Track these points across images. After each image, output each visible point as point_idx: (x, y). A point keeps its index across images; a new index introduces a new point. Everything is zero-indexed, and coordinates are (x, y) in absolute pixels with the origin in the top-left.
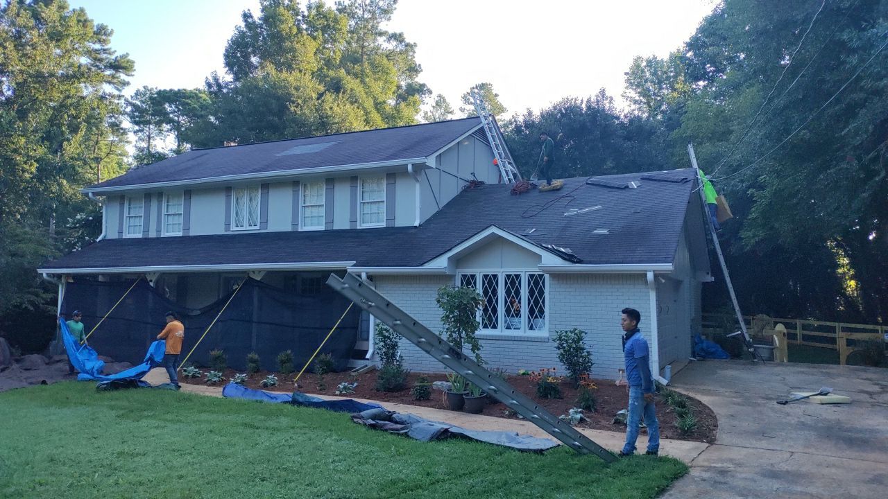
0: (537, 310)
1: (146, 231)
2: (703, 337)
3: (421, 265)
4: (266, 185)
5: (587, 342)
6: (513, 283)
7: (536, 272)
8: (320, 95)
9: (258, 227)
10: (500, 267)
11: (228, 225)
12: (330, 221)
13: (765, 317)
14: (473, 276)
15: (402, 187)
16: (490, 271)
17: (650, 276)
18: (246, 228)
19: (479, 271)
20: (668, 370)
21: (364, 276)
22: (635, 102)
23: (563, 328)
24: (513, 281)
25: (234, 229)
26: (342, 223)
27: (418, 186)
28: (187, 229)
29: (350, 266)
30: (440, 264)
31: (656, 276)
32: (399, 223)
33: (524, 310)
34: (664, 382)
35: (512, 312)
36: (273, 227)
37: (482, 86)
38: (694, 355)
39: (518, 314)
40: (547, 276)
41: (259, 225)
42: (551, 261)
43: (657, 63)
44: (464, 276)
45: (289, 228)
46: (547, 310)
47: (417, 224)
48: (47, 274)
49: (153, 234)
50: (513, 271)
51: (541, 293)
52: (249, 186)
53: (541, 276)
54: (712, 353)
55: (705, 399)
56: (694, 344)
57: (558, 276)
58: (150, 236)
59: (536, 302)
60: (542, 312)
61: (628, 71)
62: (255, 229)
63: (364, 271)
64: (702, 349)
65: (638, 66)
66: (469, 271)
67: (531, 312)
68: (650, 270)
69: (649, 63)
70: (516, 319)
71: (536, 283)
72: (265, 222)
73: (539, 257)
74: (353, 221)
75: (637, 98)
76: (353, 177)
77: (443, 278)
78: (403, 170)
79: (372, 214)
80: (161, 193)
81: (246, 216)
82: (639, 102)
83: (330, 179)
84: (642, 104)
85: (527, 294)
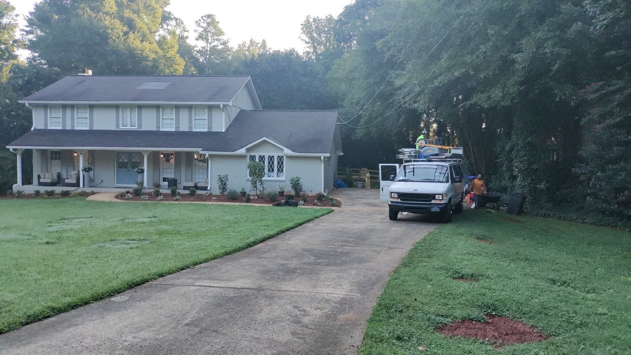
0: (280, 170)
1: (64, 125)
2: (338, 179)
3: (234, 151)
4: (140, 107)
5: (301, 182)
6: (271, 159)
7: (281, 155)
8: (126, 34)
9: (136, 127)
10: (266, 153)
11: (118, 125)
12: (177, 127)
13: (366, 169)
14: (255, 156)
15: (215, 113)
16: (262, 154)
17: (322, 158)
18: (129, 128)
19: (257, 154)
20: (326, 191)
21: (207, 155)
22: (306, 42)
23: (293, 176)
24: (271, 158)
25: (121, 128)
26: (184, 128)
27: (224, 113)
28: (91, 125)
29: (200, 150)
30: (242, 151)
31: (324, 158)
32: (214, 130)
33: (276, 169)
34: (325, 194)
35: (271, 170)
36: (144, 128)
37: (209, 16)
38: (334, 186)
39: (273, 170)
40: (285, 157)
41: (137, 126)
42: (288, 151)
43: (319, 20)
44: (251, 156)
45: (154, 129)
46: (284, 170)
47: (223, 131)
48: (13, 149)
49: (68, 127)
50: (271, 154)
51: (282, 163)
52: (131, 107)
53: (282, 157)
54: (341, 185)
55: (338, 199)
56: (335, 182)
57: (289, 157)
58: (67, 129)
59: (280, 167)
60: (282, 170)
61: (303, 23)
62: (136, 128)
63: (207, 153)
64: (338, 184)
65: (308, 21)
66: (253, 154)
67: (278, 170)
68: (323, 155)
69: (315, 20)
70: (272, 173)
71: (280, 159)
72: (140, 125)
73: (283, 150)
74: (190, 127)
75: (307, 40)
76: (190, 107)
77: (243, 157)
78: (218, 107)
79: (200, 124)
80: (72, 107)
81: (129, 121)
82: (308, 43)
83: (178, 107)
84: (310, 44)
85: (277, 164)
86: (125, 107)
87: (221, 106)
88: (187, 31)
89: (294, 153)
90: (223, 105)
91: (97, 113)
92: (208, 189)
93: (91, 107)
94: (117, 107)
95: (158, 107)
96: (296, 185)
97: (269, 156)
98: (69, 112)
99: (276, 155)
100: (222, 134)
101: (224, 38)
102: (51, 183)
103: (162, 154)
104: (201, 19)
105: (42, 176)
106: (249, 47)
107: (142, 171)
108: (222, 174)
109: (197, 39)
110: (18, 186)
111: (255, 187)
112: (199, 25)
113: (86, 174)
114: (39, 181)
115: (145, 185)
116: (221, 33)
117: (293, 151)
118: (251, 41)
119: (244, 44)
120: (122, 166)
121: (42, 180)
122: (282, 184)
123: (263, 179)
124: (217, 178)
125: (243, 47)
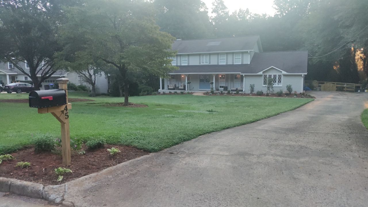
0: (280, 81)
1: (177, 64)
2: (306, 86)
3: (257, 73)
4: (210, 54)
5: (292, 87)
7: (280, 74)
10: (273, 73)
11: (200, 63)
12: (227, 63)
15: (245, 56)
16: (270, 74)
17: (303, 75)
18: (205, 64)
19: (267, 74)
25: (202, 64)
26: (230, 63)
27: (249, 55)
28: (188, 63)
29: (240, 73)
30: (261, 73)
32: (244, 63)
33: (277, 81)
36: (212, 64)
39: (276, 82)
40: (282, 75)
42: (284, 73)
44: (264, 75)
45: (216, 64)
46: (282, 81)
47: (249, 64)
49: (179, 65)
50: (275, 74)
51: (281, 78)
52: (206, 55)
53: (281, 75)
54: (308, 89)
55: (312, 95)
57: (285, 75)
59: (280, 80)
60: (281, 82)
62: (208, 64)
63: (244, 74)
66: (265, 74)
67: (279, 82)
68: (303, 74)
70: (275, 83)
71: (280, 76)
72: (210, 62)
73: (282, 72)
74: (233, 63)
75: (277, 8)
76: (233, 53)
77: (261, 76)
78: (247, 52)
79: (238, 61)
80: (180, 55)
81: (205, 61)
82: (277, 9)
83: (227, 54)
84: (279, 10)
85: (278, 78)
86: (203, 55)
87: (249, 52)
88: (208, 9)
89: (288, 73)
90: (250, 51)
91: (191, 58)
92: (244, 91)
93: (189, 55)
94: (200, 55)
95: (218, 54)
96: (289, 88)
97: (274, 75)
98: (179, 58)
99: (277, 74)
100: (249, 65)
101: (226, 10)
102: (173, 89)
103: (220, 75)
104: (215, 1)
105: (169, 86)
106: (239, 13)
107: (212, 83)
108: (252, 84)
109: (212, 13)
110: (160, 90)
111: (269, 90)
112: (214, 5)
113: (188, 85)
114: (168, 87)
115: (214, 89)
116: (225, 8)
117: (287, 72)
118: (240, 10)
119: (235, 12)
120: (201, 81)
121: (169, 88)
122: (281, 88)
123: (273, 86)
124: (249, 86)
125: (235, 14)
